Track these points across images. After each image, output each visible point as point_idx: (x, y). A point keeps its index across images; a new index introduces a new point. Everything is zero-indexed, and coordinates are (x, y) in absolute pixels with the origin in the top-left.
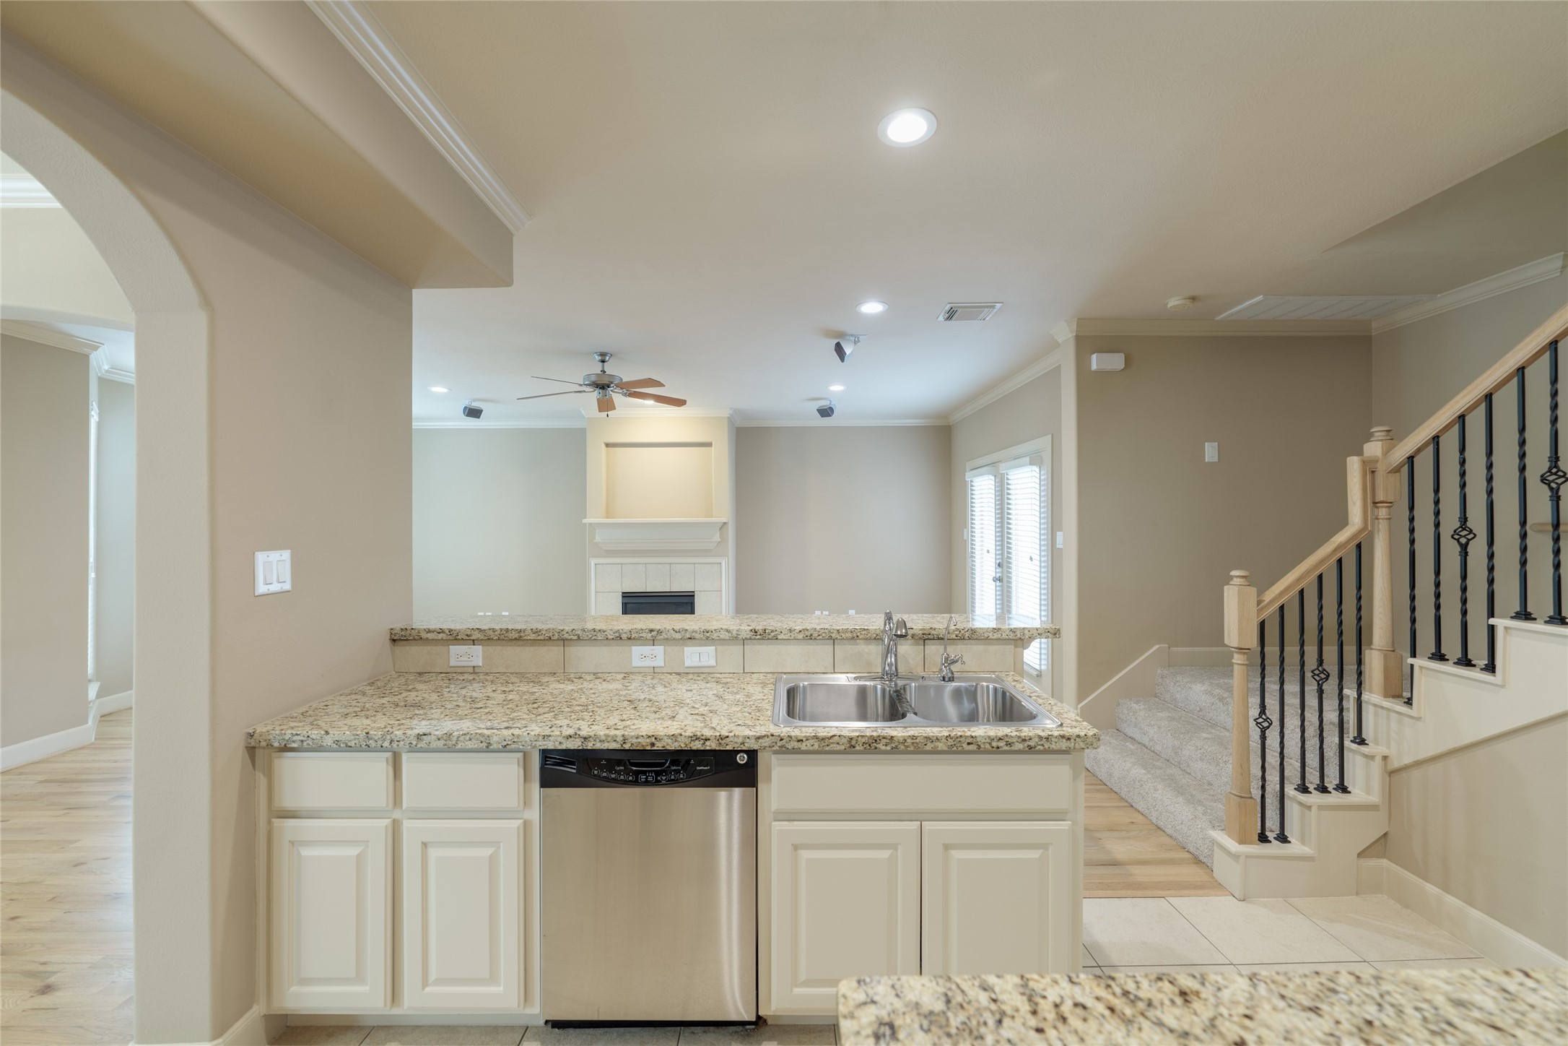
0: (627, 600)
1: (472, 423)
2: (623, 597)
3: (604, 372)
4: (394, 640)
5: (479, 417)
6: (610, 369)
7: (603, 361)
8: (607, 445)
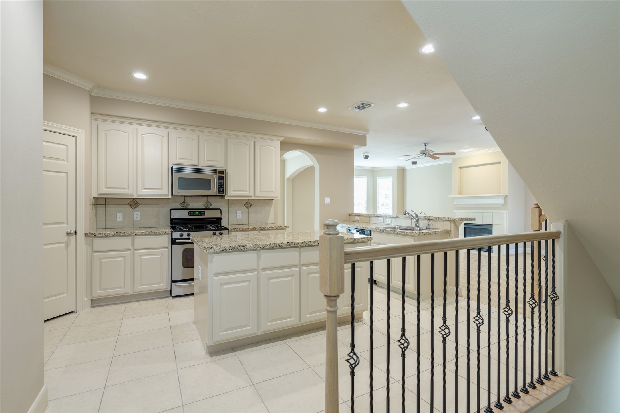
0: (466, 226)
1: (414, 166)
2: (464, 225)
3: (426, 149)
4: (349, 215)
5: (416, 164)
6: (428, 148)
7: (426, 146)
8: (460, 168)
